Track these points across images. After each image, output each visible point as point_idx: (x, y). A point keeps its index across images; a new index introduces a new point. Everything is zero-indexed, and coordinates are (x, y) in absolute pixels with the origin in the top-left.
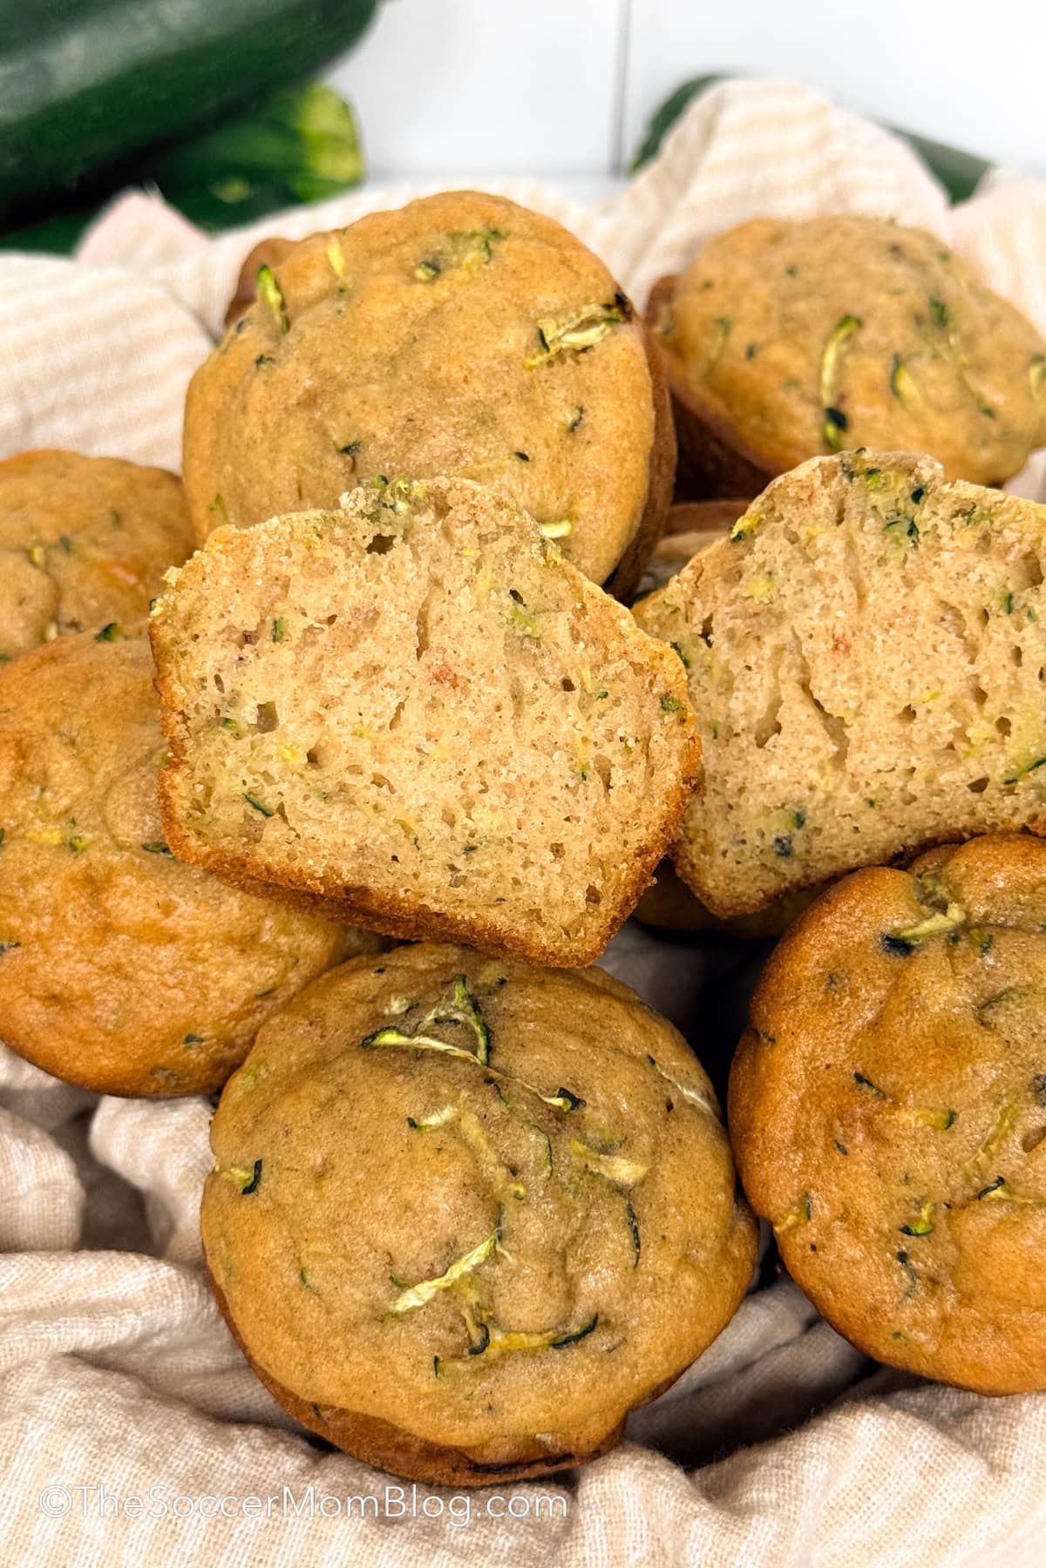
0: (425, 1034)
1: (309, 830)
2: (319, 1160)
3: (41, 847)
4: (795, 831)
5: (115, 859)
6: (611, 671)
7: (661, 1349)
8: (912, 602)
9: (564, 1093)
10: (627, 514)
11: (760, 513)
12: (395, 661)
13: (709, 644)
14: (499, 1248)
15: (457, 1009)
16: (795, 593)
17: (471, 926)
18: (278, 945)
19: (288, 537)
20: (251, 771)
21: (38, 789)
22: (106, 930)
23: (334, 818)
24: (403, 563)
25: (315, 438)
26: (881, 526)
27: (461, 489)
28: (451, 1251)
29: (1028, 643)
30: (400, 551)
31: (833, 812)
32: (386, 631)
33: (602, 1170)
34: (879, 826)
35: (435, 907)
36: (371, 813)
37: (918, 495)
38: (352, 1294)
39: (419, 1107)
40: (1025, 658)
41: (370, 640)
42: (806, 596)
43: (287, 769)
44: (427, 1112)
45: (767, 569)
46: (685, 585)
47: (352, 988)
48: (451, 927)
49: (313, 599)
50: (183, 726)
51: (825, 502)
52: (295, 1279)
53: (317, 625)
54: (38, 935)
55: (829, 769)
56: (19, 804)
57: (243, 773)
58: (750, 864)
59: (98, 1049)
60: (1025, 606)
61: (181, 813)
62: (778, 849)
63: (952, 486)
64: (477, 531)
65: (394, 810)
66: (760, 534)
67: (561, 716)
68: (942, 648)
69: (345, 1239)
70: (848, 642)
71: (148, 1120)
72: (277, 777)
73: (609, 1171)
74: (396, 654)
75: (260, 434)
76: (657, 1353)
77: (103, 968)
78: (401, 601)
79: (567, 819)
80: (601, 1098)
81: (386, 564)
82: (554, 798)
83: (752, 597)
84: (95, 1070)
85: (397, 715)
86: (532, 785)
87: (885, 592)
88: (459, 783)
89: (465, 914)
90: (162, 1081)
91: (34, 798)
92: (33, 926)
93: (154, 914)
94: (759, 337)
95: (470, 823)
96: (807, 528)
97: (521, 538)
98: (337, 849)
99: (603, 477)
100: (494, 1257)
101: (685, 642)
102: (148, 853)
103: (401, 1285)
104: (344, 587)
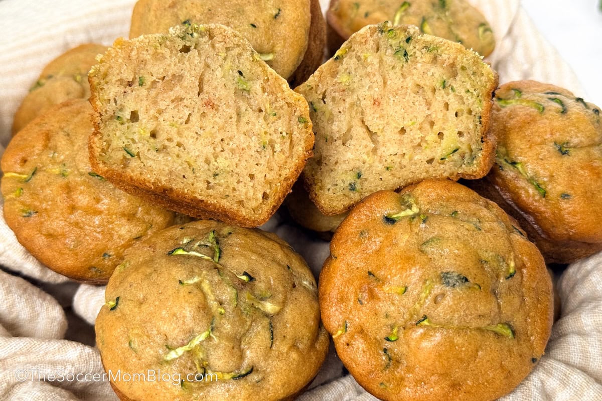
0: (194, 251)
1: (150, 163)
2: (142, 296)
3: (51, 175)
4: (357, 180)
5: (78, 179)
6: (278, 105)
7: (280, 384)
8: (405, 84)
9: (246, 274)
10: (297, 53)
11: (346, 48)
12: (188, 96)
13: (324, 102)
14: (211, 335)
15: (209, 242)
16: (359, 81)
17: (214, 206)
18: (144, 218)
19: (147, 44)
20: (127, 138)
21: (52, 152)
22: (73, 208)
23: (160, 159)
24: (194, 57)
25: (174, 19)
26: (393, 53)
27: (220, 28)
28: (191, 334)
29: (451, 101)
30: (193, 52)
31: (372, 173)
32: (185, 84)
33: (260, 306)
34: (390, 178)
35: (200, 198)
36: (175, 158)
37: (408, 40)
38: (149, 352)
39: (185, 276)
40: (450, 107)
41: (178, 87)
42: (363, 82)
43: (141, 139)
44: (188, 278)
45: (348, 71)
46: (316, 78)
47: (170, 234)
48: (205, 206)
49: (156, 70)
50: (100, 118)
51: (372, 43)
52: (127, 345)
53: (157, 80)
54: (46, 209)
55: (371, 154)
56: (44, 157)
57: (124, 139)
58: (338, 194)
59: (66, 256)
60: (450, 85)
61: (97, 154)
62: (350, 188)
63: (422, 36)
64: (225, 46)
65: (184, 157)
66: (346, 57)
67: (256, 122)
68: (417, 103)
69: (148, 329)
70: (379, 101)
71: (93, 293)
72: (137, 141)
73: (264, 307)
74: (189, 93)
75: (154, 19)
76: (278, 385)
77: (70, 223)
78: (193, 72)
79: (257, 165)
80: (263, 278)
81: (187, 57)
82: (252, 156)
83: (341, 83)
84: (65, 266)
85: (189, 118)
86: (243, 150)
87: (395, 81)
88: (212, 147)
89: (212, 201)
90: (94, 273)
91: (51, 155)
92: (44, 206)
93: (93, 202)
94: (370, 9)
95: (216, 164)
96: (364, 54)
97: (243, 49)
98: (161, 172)
99: (287, 36)
100: (209, 338)
101: (315, 101)
102: (91, 177)
103: (169, 348)
104: (169, 65)
